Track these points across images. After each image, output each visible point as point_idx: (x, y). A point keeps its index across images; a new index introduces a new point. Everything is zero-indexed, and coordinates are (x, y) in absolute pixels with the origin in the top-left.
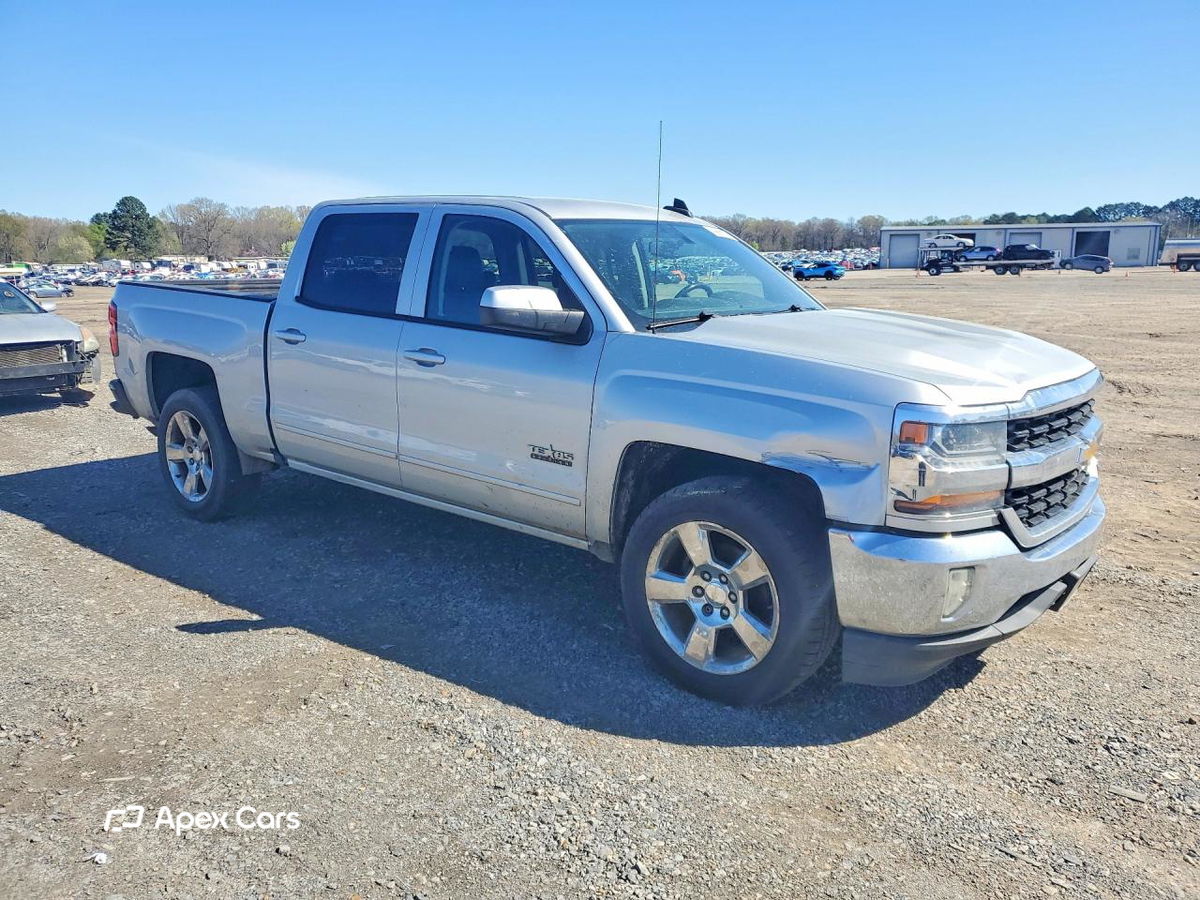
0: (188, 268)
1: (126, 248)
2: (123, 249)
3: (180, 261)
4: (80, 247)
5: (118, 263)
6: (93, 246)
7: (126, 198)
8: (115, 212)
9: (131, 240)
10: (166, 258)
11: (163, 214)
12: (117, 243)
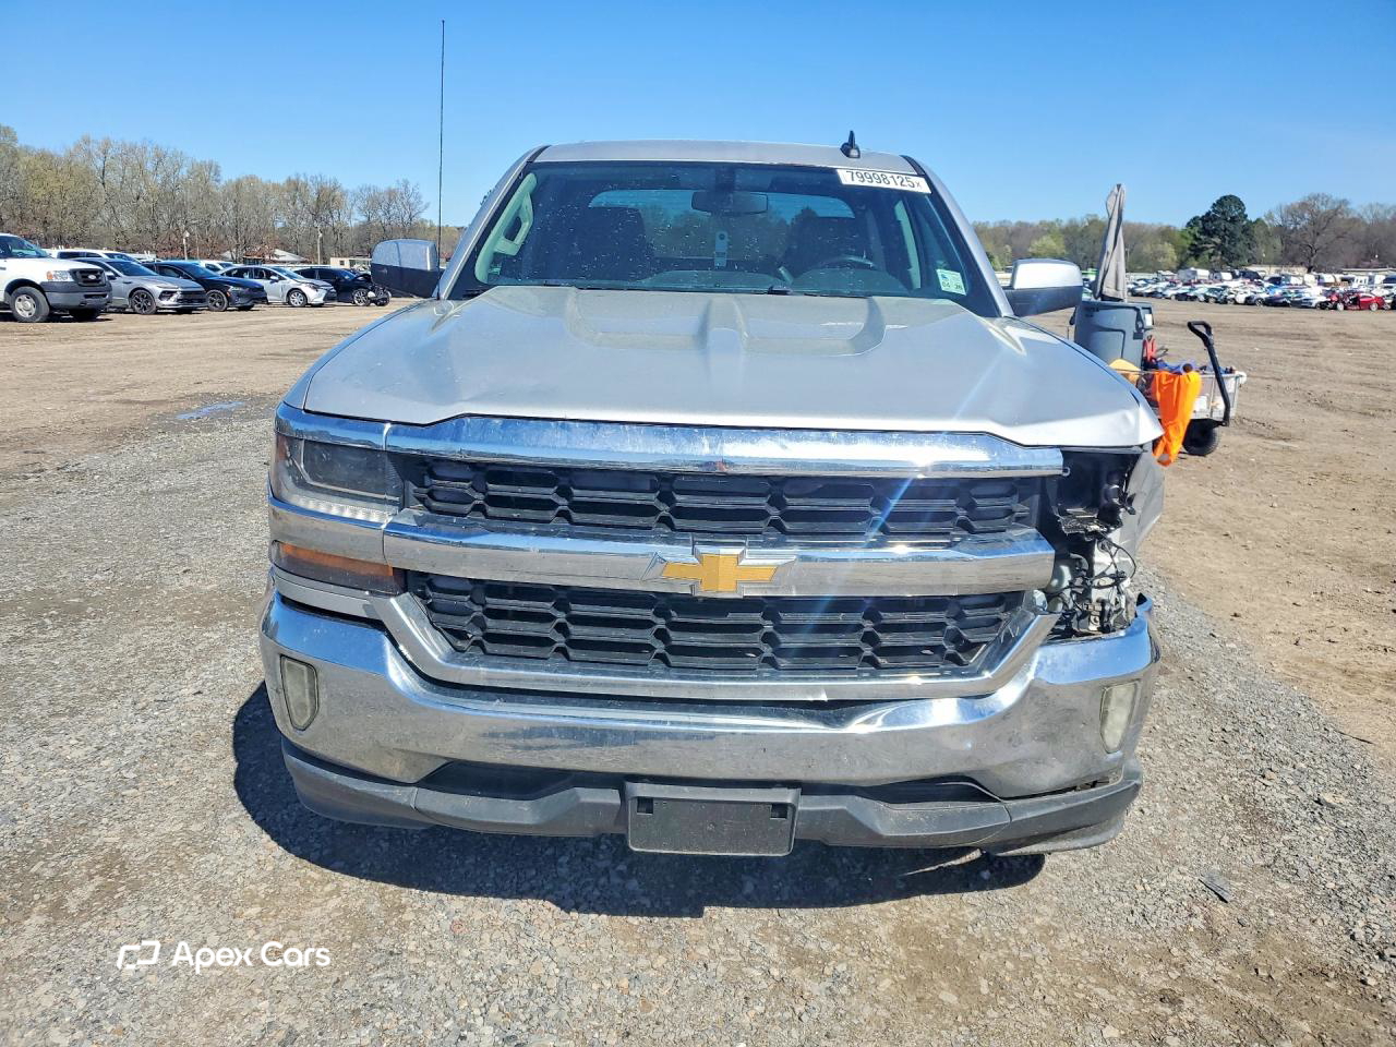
0: (1276, 281)
1: (1211, 255)
2: (1207, 257)
3: (1269, 271)
4: (1164, 255)
5: (1195, 273)
6: (1178, 253)
7: (1225, 197)
8: (1208, 214)
9: (1218, 247)
10: (1253, 269)
11: (1270, 216)
12: (1203, 250)
